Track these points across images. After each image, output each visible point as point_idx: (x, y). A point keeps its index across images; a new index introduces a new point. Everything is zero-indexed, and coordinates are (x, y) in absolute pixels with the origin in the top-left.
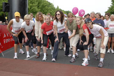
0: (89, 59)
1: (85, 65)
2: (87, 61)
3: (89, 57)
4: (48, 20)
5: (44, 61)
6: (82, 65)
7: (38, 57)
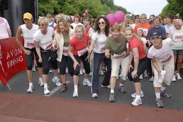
0: (143, 96)
1: (136, 105)
2: (140, 99)
3: (142, 92)
4: (80, 33)
5: (76, 97)
6: (132, 105)
7: (63, 91)
